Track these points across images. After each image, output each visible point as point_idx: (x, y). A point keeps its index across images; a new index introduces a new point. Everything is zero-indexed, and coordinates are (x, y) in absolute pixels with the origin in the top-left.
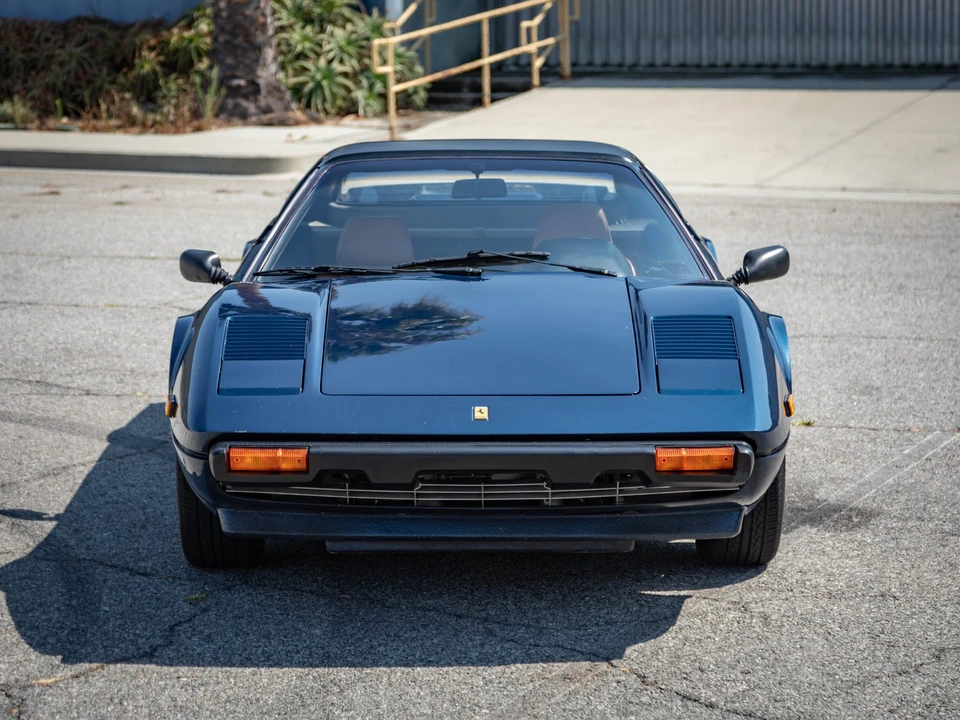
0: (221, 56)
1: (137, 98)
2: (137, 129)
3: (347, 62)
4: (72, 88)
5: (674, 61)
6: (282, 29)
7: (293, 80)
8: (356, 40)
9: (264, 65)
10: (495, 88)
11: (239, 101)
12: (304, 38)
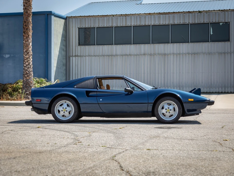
0: (24, 88)
2: (10, 100)
11: (28, 96)
12: (38, 86)
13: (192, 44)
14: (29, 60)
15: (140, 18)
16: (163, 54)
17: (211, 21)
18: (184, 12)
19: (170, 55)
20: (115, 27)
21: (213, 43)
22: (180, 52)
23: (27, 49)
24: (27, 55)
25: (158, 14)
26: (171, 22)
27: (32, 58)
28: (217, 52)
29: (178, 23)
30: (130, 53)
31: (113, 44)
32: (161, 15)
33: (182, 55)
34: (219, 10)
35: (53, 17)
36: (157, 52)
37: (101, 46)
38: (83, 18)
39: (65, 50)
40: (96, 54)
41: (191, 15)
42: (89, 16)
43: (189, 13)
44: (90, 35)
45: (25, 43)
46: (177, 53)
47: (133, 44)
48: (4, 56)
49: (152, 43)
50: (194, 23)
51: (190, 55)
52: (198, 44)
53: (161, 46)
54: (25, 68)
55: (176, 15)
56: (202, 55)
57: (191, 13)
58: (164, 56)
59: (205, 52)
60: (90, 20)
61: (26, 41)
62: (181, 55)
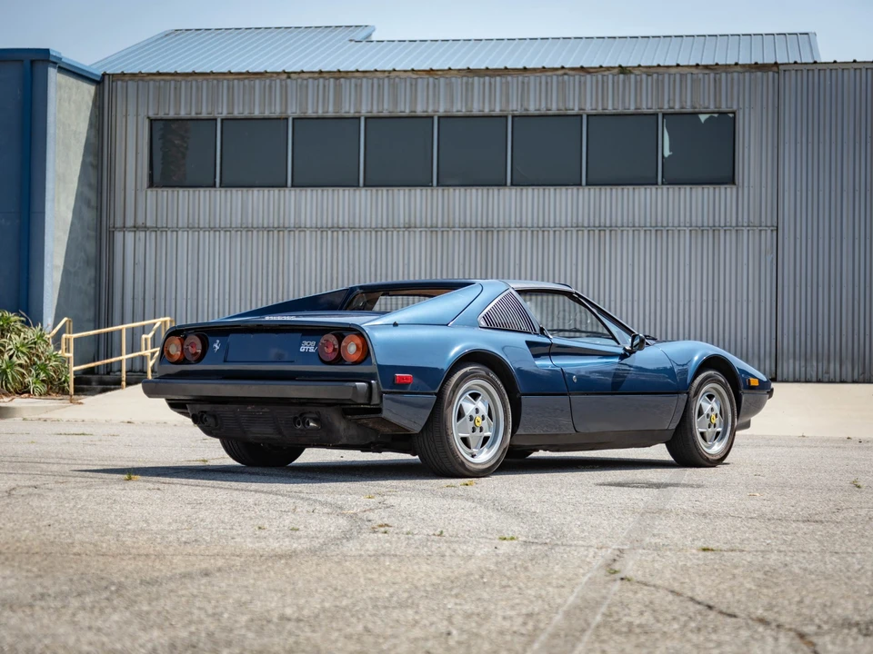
3: (22, 358)
8: (27, 343)
10: (128, 377)
13: (594, 191)
15: (394, 87)
16: (479, 225)
17: (666, 106)
18: (563, 68)
19: (507, 233)
20: (294, 119)
21: (671, 190)
22: (547, 221)
25: (463, 73)
26: (515, 107)
28: (688, 225)
29: (539, 110)
30: (351, 221)
31: (286, 186)
32: (476, 79)
33: (555, 231)
34: (697, 65)
35: (53, 73)
36: (457, 221)
37: (240, 192)
38: (170, 81)
39: (93, 203)
40: (218, 221)
41: (592, 81)
42: (194, 74)
43: (582, 74)
44: (187, 148)
46: (535, 225)
47: (365, 186)
49: (438, 185)
50: (600, 110)
51: (586, 232)
52: (617, 191)
53: (475, 196)
55: (532, 78)
56: (631, 233)
57: (589, 73)
58: (484, 233)
59: (642, 225)
60: (197, 88)
62: (552, 233)
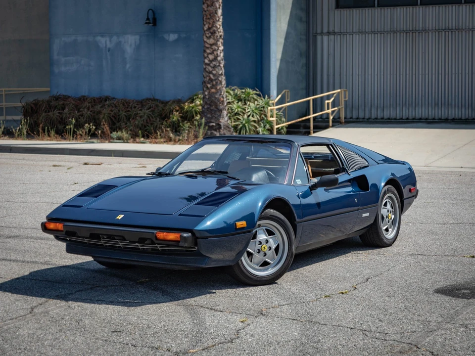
0: (206, 114)
1: (172, 131)
2: (173, 143)
3: (255, 117)
4: (145, 127)
5: (385, 117)
6: (229, 103)
7: (234, 124)
8: (259, 108)
9: (223, 117)
10: (315, 127)
11: (213, 131)
12: (239, 107)
14: (215, 50)
23: (211, 22)
24: (210, 37)
27: (224, 44)
30: (457, 25)
31: (417, 5)
37: (389, 10)
40: (376, 28)
45: (206, 9)
47: (465, 3)
48: (166, 36)
54: (207, 67)
61: (208, 6)
